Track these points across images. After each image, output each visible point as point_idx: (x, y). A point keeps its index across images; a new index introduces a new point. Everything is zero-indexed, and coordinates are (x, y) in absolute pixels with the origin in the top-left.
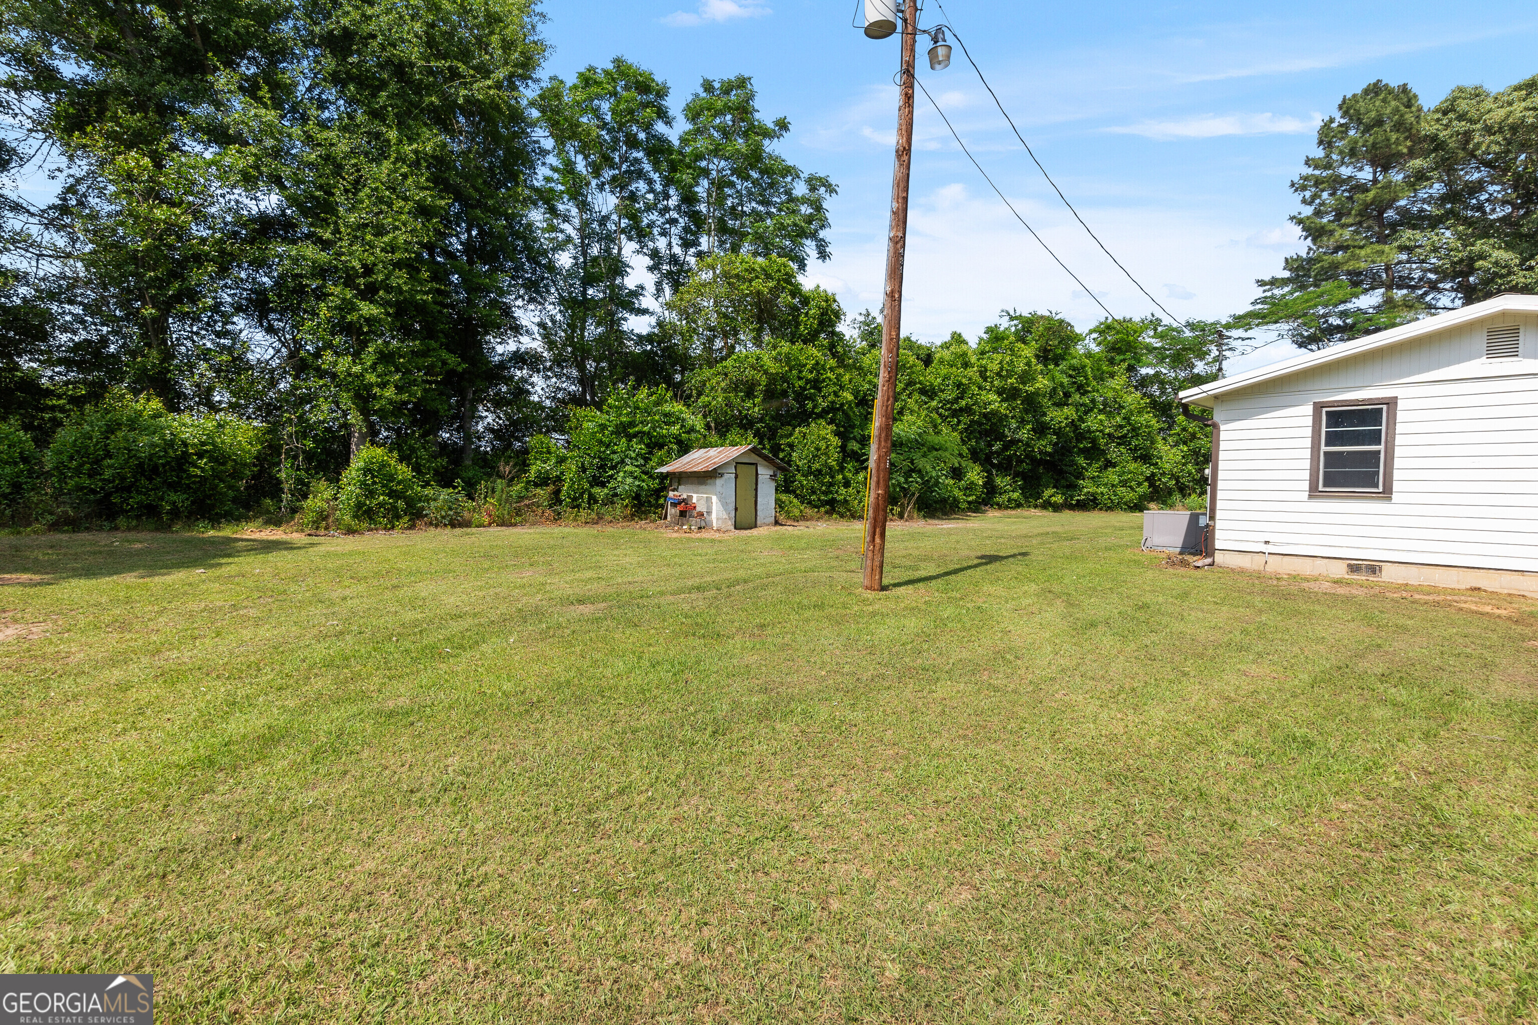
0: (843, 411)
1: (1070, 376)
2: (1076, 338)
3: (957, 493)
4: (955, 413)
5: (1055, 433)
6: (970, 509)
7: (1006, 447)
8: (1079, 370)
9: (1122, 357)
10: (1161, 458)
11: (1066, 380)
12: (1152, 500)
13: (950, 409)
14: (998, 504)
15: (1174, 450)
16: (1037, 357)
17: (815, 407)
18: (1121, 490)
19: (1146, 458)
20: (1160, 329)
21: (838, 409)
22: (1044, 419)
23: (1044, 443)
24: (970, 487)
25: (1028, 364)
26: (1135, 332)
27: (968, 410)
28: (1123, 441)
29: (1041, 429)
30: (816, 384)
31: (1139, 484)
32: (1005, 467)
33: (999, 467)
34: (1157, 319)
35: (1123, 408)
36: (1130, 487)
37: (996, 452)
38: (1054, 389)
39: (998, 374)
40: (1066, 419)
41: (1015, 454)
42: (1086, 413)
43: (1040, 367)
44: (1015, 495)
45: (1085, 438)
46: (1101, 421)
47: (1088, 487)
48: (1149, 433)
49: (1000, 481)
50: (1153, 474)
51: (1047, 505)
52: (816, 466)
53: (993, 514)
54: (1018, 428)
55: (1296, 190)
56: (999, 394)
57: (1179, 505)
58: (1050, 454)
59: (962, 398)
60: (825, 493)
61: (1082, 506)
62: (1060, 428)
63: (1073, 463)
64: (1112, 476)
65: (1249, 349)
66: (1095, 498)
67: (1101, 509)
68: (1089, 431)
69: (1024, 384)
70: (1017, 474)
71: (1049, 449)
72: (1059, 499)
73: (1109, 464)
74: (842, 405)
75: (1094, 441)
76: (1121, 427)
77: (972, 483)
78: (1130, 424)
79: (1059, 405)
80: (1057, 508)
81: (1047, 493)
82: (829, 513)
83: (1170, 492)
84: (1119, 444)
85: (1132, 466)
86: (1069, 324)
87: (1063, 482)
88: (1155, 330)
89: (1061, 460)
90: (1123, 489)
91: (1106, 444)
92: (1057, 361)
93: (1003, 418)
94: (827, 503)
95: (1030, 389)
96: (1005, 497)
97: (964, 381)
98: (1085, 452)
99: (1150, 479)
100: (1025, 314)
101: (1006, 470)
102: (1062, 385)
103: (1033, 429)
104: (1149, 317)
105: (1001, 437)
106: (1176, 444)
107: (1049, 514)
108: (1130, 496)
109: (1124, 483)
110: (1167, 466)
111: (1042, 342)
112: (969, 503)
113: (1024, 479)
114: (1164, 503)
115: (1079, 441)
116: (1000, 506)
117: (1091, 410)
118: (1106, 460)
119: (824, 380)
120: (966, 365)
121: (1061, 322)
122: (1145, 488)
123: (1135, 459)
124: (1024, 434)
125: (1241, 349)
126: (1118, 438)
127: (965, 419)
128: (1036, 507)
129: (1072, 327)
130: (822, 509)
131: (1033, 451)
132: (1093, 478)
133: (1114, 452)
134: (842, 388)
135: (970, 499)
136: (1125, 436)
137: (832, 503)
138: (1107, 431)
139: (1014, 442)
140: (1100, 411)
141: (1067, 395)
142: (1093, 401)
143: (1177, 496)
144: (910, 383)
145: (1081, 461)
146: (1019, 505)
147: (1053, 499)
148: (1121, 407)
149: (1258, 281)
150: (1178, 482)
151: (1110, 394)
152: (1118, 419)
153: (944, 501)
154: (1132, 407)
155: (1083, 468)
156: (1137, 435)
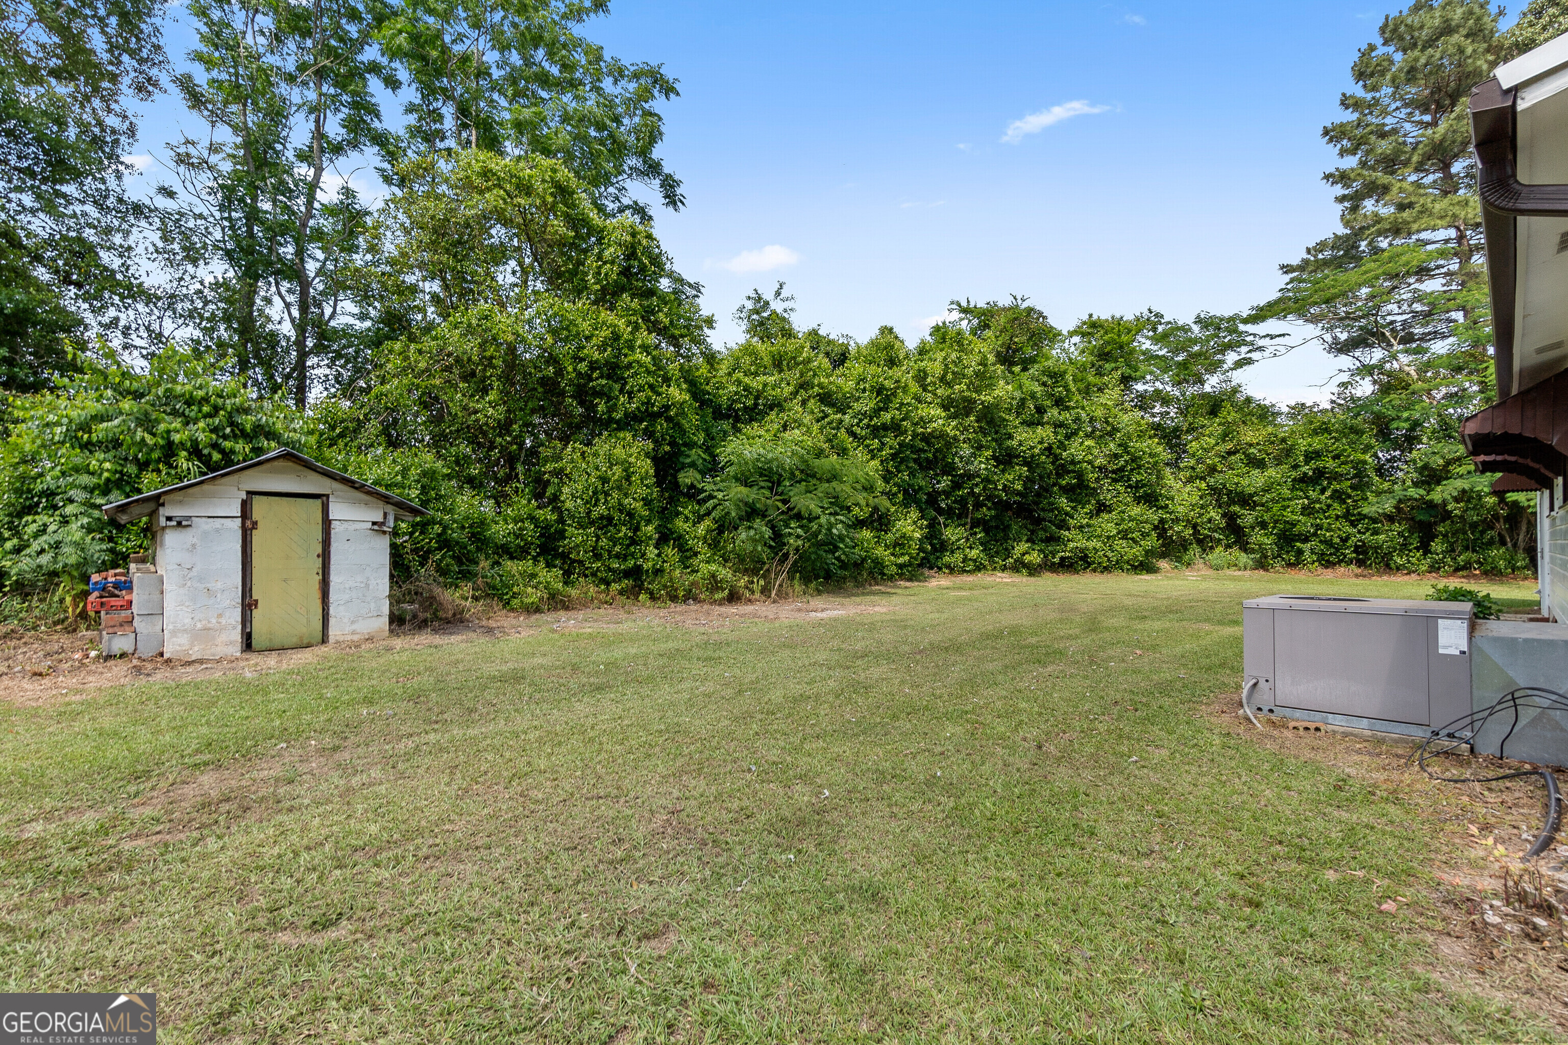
0: (669, 419)
1: (1044, 384)
2: (1051, 335)
3: (880, 551)
4: (877, 431)
5: (1025, 463)
6: (901, 576)
7: (956, 486)
8: (1056, 376)
9: (1113, 365)
10: (1172, 499)
11: (1037, 389)
12: (1163, 556)
13: (868, 426)
14: (948, 566)
15: (1188, 488)
16: (998, 354)
17: (611, 409)
18: (1121, 545)
19: (1150, 499)
20: (1160, 328)
21: (659, 415)
22: (1009, 443)
23: (1011, 478)
24: (899, 544)
25: (983, 363)
26: (1129, 331)
27: (895, 427)
28: (1119, 475)
29: (1006, 459)
30: (613, 370)
31: (1144, 535)
32: (957, 514)
33: (949, 513)
34: (1156, 315)
35: (1118, 430)
36: (1133, 539)
37: (944, 492)
38: (1023, 401)
39: (942, 379)
40: (1041, 443)
41: (972, 493)
42: (1068, 437)
43: (1000, 368)
44: (974, 553)
45: (1069, 472)
46: (1089, 447)
47: (1075, 541)
48: (1156, 463)
49: (952, 533)
50: (1162, 521)
51: (1019, 566)
52: (601, 510)
53: (938, 582)
54: (974, 455)
55: (1331, 140)
56: (945, 408)
57: (1199, 563)
58: (1019, 493)
59: (886, 409)
60: (623, 557)
61: (1067, 566)
62: (1033, 456)
63: (1053, 507)
64: (1107, 524)
65: (1283, 350)
66: (1086, 556)
67: (1094, 570)
68: (1073, 462)
69: (978, 391)
70: (975, 524)
71: (1019, 487)
72: (1035, 557)
73: (1102, 508)
74: (667, 408)
75: (1080, 475)
76: (1116, 456)
77: (903, 536)
78: (1128, 453)
79: (1030, 424)
80: (1033, 570)
81: (1021, 547)
82: (633, 593)
83: (1184, 545)
84: (1115, 481)
85: (1136, 510)
86: (1040, 314)
87: (1041, 534)
88: (1154, 329)
89: (1037, 503)
90: (1124, 543)
91: (1098, 480)
92: (1026, 364)
93: (950, 443)
94: (627, 574)
95: (986, 398)
96: (958, 556)
97: (888, 384)
98: (1068, 490)
99: (1161, 528)
100: (981, 304)
101: (959, 517)
102: (1033, 396)
103: (994, 457)
104: (1146, 313)
105: (949, 469)
106: (1190, 480)
107: (1022, 580)
108: (1136, 552)
109: (1124, 535)
110: (1180, 509)
111: (1005, 337)
112: (901, 566)
113: (986, 531)
114: (1179, 560)
115: (1059, 475)
116: (952, 570)
117: (1075, 433)
118: (1098, 502)
119: (629, 366)
120: (892, 362)
121: (1030, 310)
122: (1152, 542)
123: (1138, 500)
124: (982, 465)
125: (1272, 349)
126: (1113, 472)
127: (890, 440)
128: (1004, 569)
129: (1045, 318)
130: (615, 587)
131: (996, 489)
132: (1081, 527)
133: (1108, 492)
134: (667, 380)
135: (901, 560)
136: (1122, 469)
137: (635, 573)
138: (1098, 463)
139: (969, 476)
140: (1087, 436)
141: (1040, 410)
142: (1077, 419)
143: (1195, 549)
144: (804, 386)
145: (1063, 502)
146: (979, 568)
147: (1027, 558)
148: (1115, 430)
149: (1282, 267)
150: (1196, 532)
151: (1099, 413)
152: (1112, 445)
153: (858, 565)
154: (1131, 429)
155: (1067, 514)
156: (1139, 467)
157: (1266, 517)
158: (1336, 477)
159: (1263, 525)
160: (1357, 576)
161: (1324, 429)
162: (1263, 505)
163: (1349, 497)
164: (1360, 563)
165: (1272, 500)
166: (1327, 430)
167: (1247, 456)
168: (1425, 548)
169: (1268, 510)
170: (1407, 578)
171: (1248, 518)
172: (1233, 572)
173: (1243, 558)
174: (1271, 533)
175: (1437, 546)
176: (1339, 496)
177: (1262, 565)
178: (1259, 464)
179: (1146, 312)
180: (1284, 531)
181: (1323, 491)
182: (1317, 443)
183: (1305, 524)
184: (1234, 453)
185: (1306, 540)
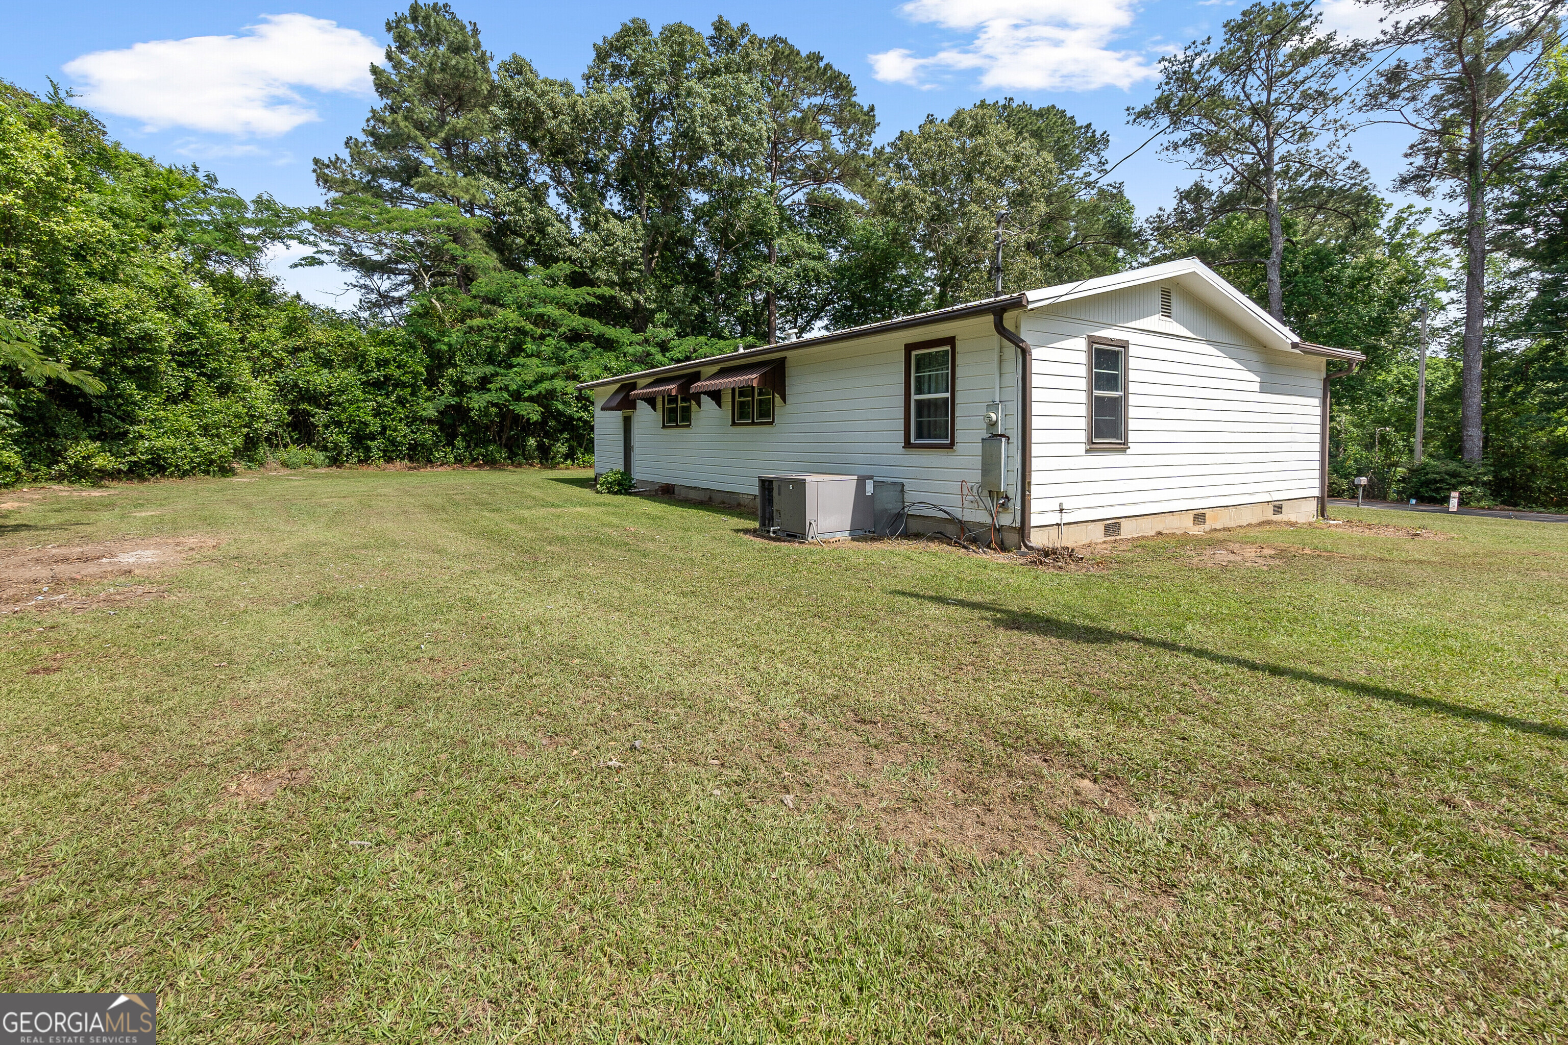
57: (271, 461)
157: (343, 417)
158: (399, 384)
159: (339, 424)
160: (410, 468)
161: (389, 342)
162: (340, 405)
163: (408, 401)
164: (411, 459)
165: (348, 401)
166: (392, 342)
167: (318, 356)
168: (450, 443)
169: (344, 410)
170: (440, 469)
171: (320, 417)
172: (310, 470)
173: (320, 456)
174: (345, 432)
175: (459, 442)
176: (401, 401)
177: (335, 461)
178: (327, 363)
179: (189, 168)
180: (358, 430)
181: (388, 395)
182: (387, 352)
183: (375, 426)
184: (303, 350)
185: (373, 439)
